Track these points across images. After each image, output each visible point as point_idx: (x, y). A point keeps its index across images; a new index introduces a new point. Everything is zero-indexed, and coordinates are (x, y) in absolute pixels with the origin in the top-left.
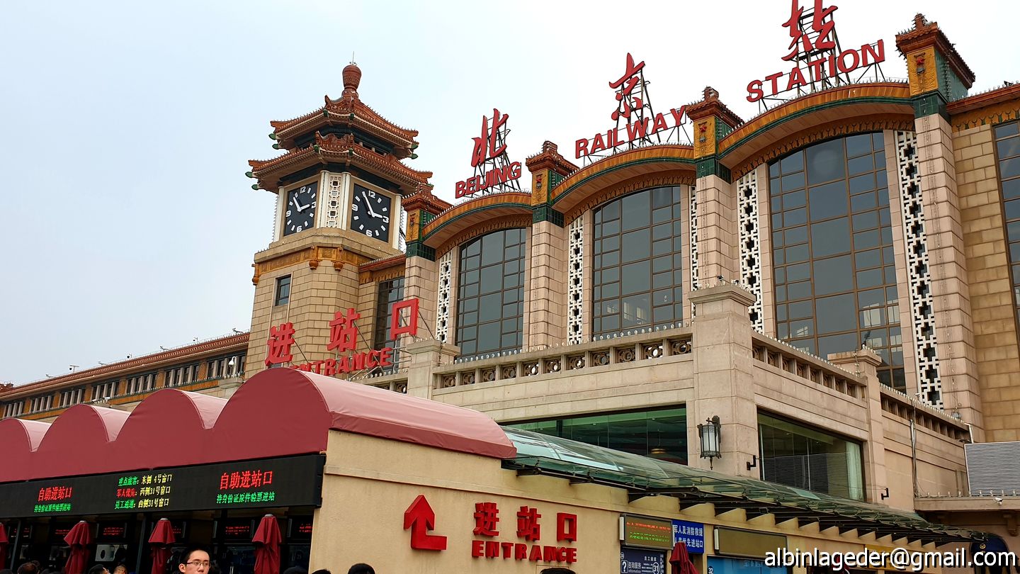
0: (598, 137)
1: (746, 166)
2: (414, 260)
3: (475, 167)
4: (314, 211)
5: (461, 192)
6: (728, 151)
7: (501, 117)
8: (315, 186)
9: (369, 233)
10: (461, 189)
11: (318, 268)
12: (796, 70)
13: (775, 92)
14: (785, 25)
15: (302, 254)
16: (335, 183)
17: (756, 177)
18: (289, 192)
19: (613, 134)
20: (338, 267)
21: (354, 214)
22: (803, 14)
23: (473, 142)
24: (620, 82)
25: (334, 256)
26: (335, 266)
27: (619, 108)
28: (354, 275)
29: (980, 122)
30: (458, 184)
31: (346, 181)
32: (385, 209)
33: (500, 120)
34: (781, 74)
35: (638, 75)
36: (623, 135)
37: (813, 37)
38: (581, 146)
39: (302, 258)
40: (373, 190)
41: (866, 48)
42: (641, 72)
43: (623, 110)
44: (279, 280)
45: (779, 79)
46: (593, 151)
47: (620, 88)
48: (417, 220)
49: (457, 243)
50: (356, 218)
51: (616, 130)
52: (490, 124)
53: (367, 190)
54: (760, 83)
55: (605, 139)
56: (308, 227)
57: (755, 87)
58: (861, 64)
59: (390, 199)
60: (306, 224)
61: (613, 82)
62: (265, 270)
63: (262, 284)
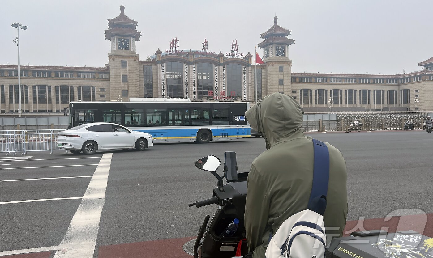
0: (199, 52)
3: (171, 48)
4: (129, 46)
8: (128, 40)
12: (232, 53)
14: (231, 45)
16: (133, 40)
17: (225, 66)
22: (234, 45)
23: (170, 42)
27: (203, 48)
30: (166, 50)
33: (177, 40)
42: (207, 43)
44: (123, 61)
54: (228, 53)
56: (127, 49)
61: (202, 43)
62: (117, 58)
63: (116, 61)
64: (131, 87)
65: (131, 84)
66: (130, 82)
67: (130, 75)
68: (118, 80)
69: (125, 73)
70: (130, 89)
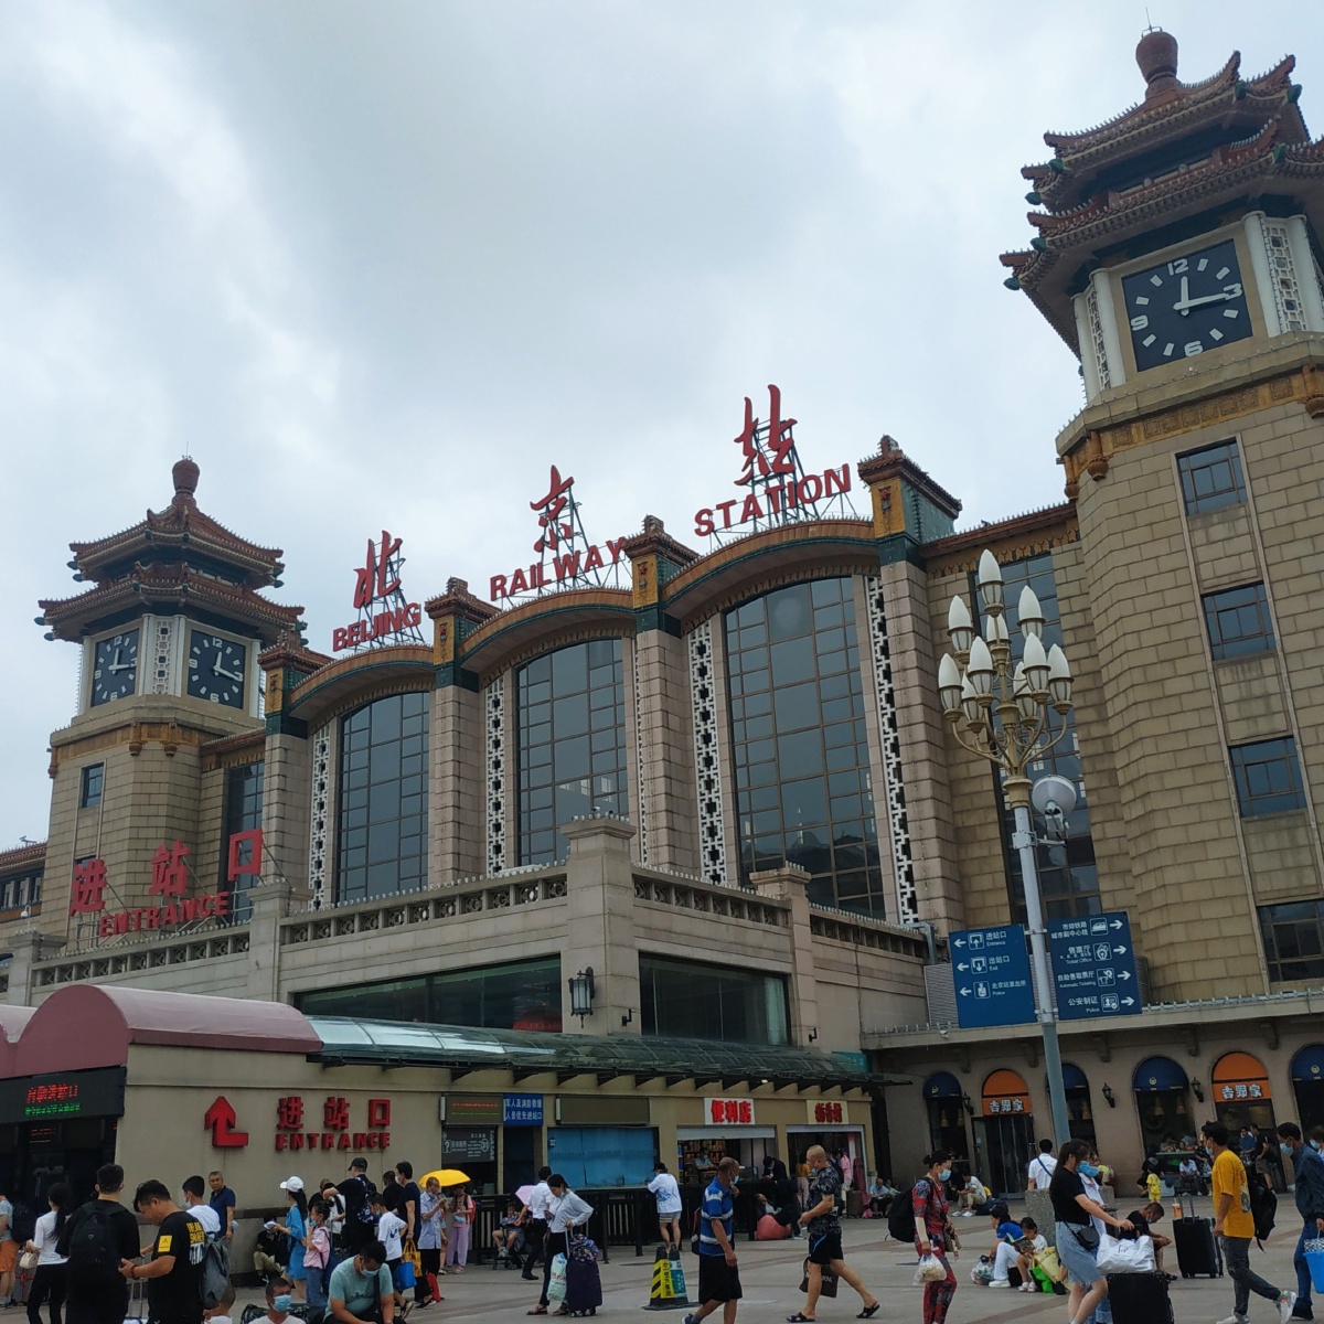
0: (519, 574)
1: (697, 617)
2: (275, 740)
3: (360, 608)
4: (132, 670)
5: (340, 643)
6: (675, 599)
7: (392, 543)
8: (135, 635)
9: (214, 697)
10: (343, 638)
11: (142, 753)
12: (751, 499)
13: (727, 524)
14: (737, 441)
15: (119, 733)
16: (164, 631)
17: (709, 630)
18: (98, 644)
19: (537, 570)
20: (170, 751)
21: (192, 672)
22: (759, 427)
23: (356, 575)
24: (544, 503)
25: (164, 737)
26: (166, 750)
27: (543, 537)
28: (192, 760)
29: (957, 568)
30: (336, 632)
31: (180, 627)
32: (237, 662)
33: (391, 546)
34: (733, 503)
35: (566, 495)
36: (550, 572)
37: (771, 456)
38: (497, 584)
39: (119, 740)
40: (218, 636)
41: (829, 474)
42: (570, 491)
43: (548, 539)
44: (86, 770)
45: (731, 508)
46: (513, 593)
47: (544, 510)
48: (280, 684)
49: (337, 713)
50: (195, 678)
51: (540, 565)
52: (378, 551)
53: (210, 638)
54: (709, 513)
55: (527, 576)
56: (127, 694)
57: (705, 517)
58: (824, 494)
59: (244, 647)
60: (124, 689)
61: (536, 502)
63: (62, 776)
67: (107, 850)
69: (88, 843)
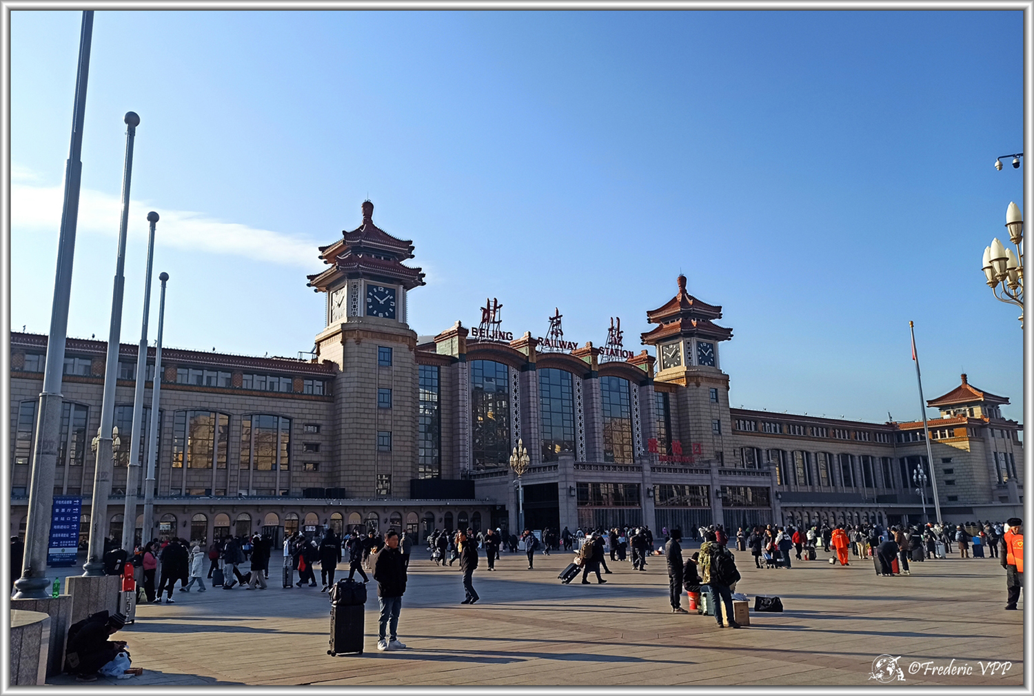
7: (498, 306)
15: (400, 338)
24: (554, 318)
29: (655, 389)
39: (400, 341)
42: (561, 319)
48: (465, 343)
52: (492, 304)
62: (366, 337)
63: (363, 345)
64: (399, 423)
65: (399, 414)
66: (398, 408)
67: (398, 388)
68: (367, 401)
69: (386, 382)
70: (398, 428)
